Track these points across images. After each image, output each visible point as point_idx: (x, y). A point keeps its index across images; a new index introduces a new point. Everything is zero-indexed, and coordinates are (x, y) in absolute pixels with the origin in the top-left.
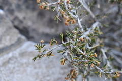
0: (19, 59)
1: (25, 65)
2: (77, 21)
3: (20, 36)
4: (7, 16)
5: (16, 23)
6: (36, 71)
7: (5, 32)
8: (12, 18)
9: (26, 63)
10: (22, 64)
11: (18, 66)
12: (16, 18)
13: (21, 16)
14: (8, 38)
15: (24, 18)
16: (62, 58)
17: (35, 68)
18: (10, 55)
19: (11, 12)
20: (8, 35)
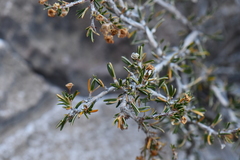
0: (50, 135)
1: (64, 147)
2: (145, 34)
3: (46, 87)
4: (13, 51)
5: (37, 63)
6: (89, 154)
7: (13, 84)
8: (25, 53)
9: (66, 142)
10: (58, 146)
11: (50, 151)
12: (35, 53)
13: (44, 46)
14: (21, 95)
15: (53, 50)
16: (117, 115)
17: (87, 149)
18: (30, 129)
19: (22, 40)
20: (21, 89)
